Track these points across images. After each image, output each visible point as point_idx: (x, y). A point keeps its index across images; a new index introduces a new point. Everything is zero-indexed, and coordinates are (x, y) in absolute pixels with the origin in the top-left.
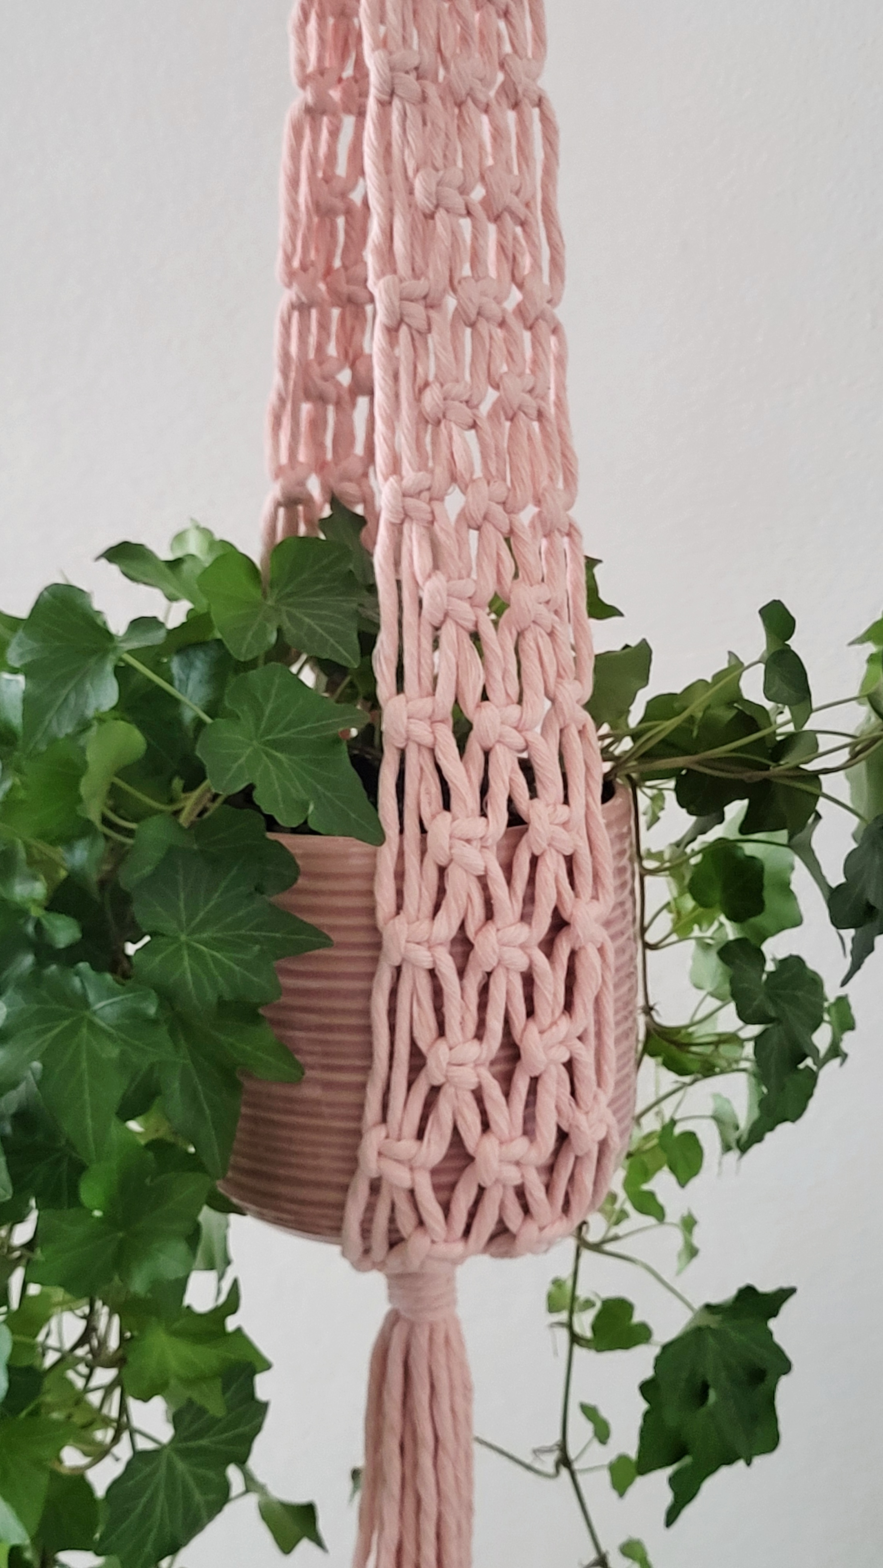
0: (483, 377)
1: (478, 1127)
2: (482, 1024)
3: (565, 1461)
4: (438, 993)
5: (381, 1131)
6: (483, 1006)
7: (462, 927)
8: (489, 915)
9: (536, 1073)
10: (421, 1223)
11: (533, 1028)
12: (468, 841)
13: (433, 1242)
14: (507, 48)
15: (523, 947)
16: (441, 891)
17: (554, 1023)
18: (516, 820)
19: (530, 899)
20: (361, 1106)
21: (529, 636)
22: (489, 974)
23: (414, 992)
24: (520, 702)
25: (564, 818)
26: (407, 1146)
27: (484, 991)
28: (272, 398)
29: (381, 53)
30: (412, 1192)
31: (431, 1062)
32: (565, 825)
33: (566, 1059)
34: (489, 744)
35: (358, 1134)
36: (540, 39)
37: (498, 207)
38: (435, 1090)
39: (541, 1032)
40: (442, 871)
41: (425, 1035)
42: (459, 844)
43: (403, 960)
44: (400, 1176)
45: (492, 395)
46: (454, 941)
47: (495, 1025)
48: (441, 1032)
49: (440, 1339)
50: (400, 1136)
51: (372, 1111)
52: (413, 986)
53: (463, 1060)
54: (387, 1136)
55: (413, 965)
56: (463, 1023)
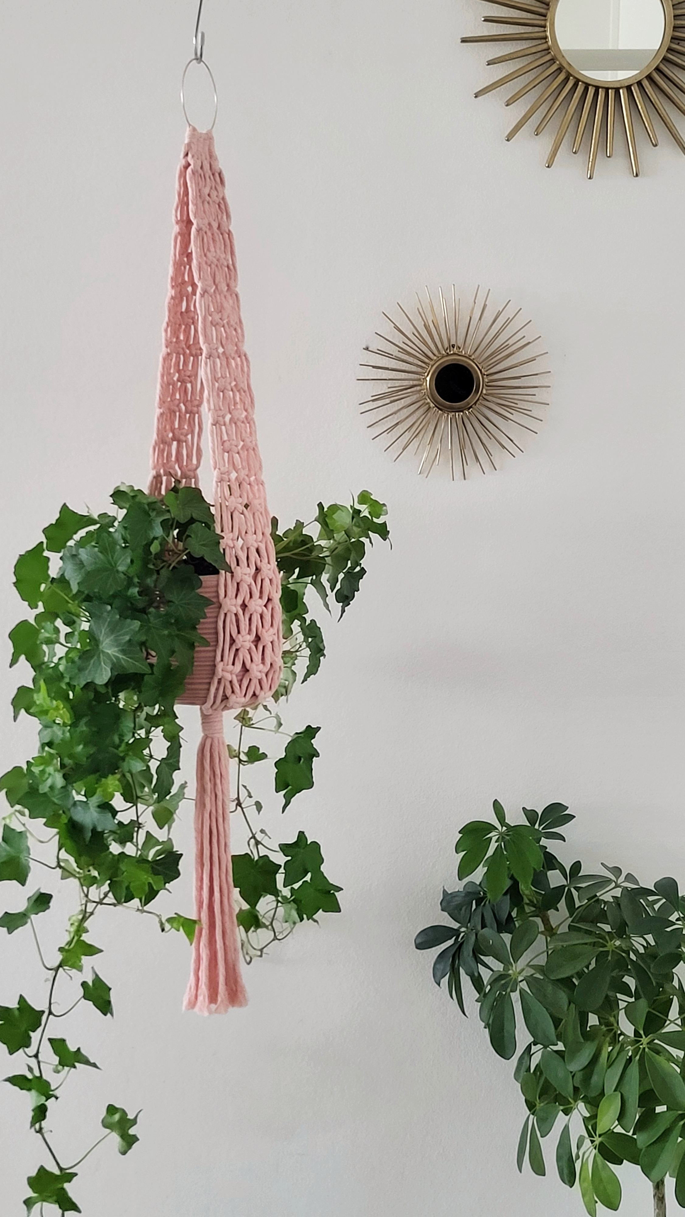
1: (250, 661)
2: (250, 630)
3: (239, 804)
4: (237, 621)
5: (222, 663)
6: (250, 624)
7: (244, 601)
8: (251, 597)
9: (264, 645)
10: (233, 691)
11: (264, 631)
12: (246, 574)
13: (237, 697)
14: (237, 340)
15: (260, 606)
16: (238, 590)
17: (269, 629)
18: (257, 569)
19: (261, 592)
20: (215, 657)
21: (256, 514)
22: (251, 615)
23: (231, 620)
24: (255, 533)
25: (269, 568)
26: (230, 667)
27: (250, 619)
29: (206, 344)
30: (231, 682)
31: (237, 641)
32: (269, 570)
34: (249, 546)
35: (215, 666)
36: (243, 336)
37: (239, 388)
38: (237, 650)
39: (266, 632)
40: (238, 584)
41: (234, 633)
42: (244, 575)
43: (228, 611)
44: (228, 677)
45: (242, 443)
46: (241, 606)
47: (254, 629)
48: (239, 632)
50: (228, 665)
51: (218, 658)
52: (231, 618)
53: (245, 640)
54: (224, 665)
55: (231, 612)
56: (245, 629)
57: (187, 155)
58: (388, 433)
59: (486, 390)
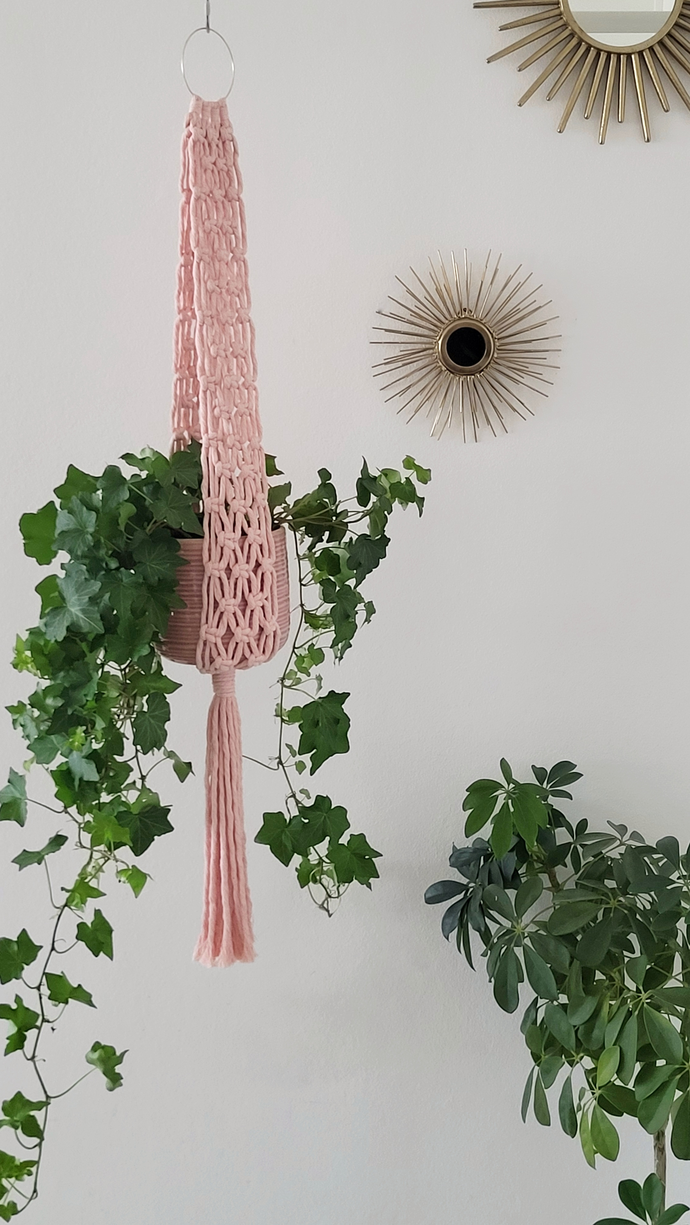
0: (232, 405)
1: (235, 624)
2: (235, 594)
3: (280, 762)
4: (222, 584)
5: (206, 626)
6: (235, 589)
7: (228, 565)
8: (237, 561)
9: (252, 609)
10: (219, 654)
11: (251, 595)
12: (230, 539)
13: (223, 660)
14: (239, 306)
15: (247, 571)
16: (222, 554)
17: (258, 594)
18: (244, 534)
19: (248, 557)
20: (200, 619)
22: (237, 579)
23: (215, 583)
24: (245, 499)
25: (259, 533)
26: (214, 630)
27: (236, 584)
28: (172, 407)
29: (200, 312)
30: (216, 644)
31: (220, 605)
32: (259, 535)
33: (261, 605)
34: (235, 511)
35: (200, 627)
36: (249, 302)
37: (236, 354)
38: (222, 613)
39: (254, 596)
40: (222, 548)
41: (218, 597)
42: (226, 540)
43: (211, 574)
44: (212, 639)
45: (235, 409)
46: (226, 569)
47: (239, 594)
48: (223, 596)
49: (229, 702)
50: (212, 627)
51: (203, 620)
52: (214, 582)
53: (230, 604)
54: (208, 627)
55: (214, 576)
56: (230, 593)
57: (189, 124)
58: (400, 396)
59: (498, 354)
